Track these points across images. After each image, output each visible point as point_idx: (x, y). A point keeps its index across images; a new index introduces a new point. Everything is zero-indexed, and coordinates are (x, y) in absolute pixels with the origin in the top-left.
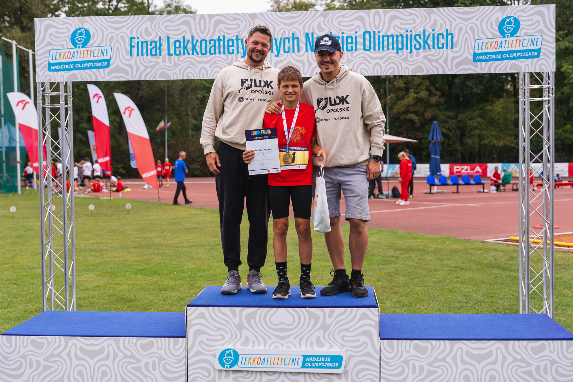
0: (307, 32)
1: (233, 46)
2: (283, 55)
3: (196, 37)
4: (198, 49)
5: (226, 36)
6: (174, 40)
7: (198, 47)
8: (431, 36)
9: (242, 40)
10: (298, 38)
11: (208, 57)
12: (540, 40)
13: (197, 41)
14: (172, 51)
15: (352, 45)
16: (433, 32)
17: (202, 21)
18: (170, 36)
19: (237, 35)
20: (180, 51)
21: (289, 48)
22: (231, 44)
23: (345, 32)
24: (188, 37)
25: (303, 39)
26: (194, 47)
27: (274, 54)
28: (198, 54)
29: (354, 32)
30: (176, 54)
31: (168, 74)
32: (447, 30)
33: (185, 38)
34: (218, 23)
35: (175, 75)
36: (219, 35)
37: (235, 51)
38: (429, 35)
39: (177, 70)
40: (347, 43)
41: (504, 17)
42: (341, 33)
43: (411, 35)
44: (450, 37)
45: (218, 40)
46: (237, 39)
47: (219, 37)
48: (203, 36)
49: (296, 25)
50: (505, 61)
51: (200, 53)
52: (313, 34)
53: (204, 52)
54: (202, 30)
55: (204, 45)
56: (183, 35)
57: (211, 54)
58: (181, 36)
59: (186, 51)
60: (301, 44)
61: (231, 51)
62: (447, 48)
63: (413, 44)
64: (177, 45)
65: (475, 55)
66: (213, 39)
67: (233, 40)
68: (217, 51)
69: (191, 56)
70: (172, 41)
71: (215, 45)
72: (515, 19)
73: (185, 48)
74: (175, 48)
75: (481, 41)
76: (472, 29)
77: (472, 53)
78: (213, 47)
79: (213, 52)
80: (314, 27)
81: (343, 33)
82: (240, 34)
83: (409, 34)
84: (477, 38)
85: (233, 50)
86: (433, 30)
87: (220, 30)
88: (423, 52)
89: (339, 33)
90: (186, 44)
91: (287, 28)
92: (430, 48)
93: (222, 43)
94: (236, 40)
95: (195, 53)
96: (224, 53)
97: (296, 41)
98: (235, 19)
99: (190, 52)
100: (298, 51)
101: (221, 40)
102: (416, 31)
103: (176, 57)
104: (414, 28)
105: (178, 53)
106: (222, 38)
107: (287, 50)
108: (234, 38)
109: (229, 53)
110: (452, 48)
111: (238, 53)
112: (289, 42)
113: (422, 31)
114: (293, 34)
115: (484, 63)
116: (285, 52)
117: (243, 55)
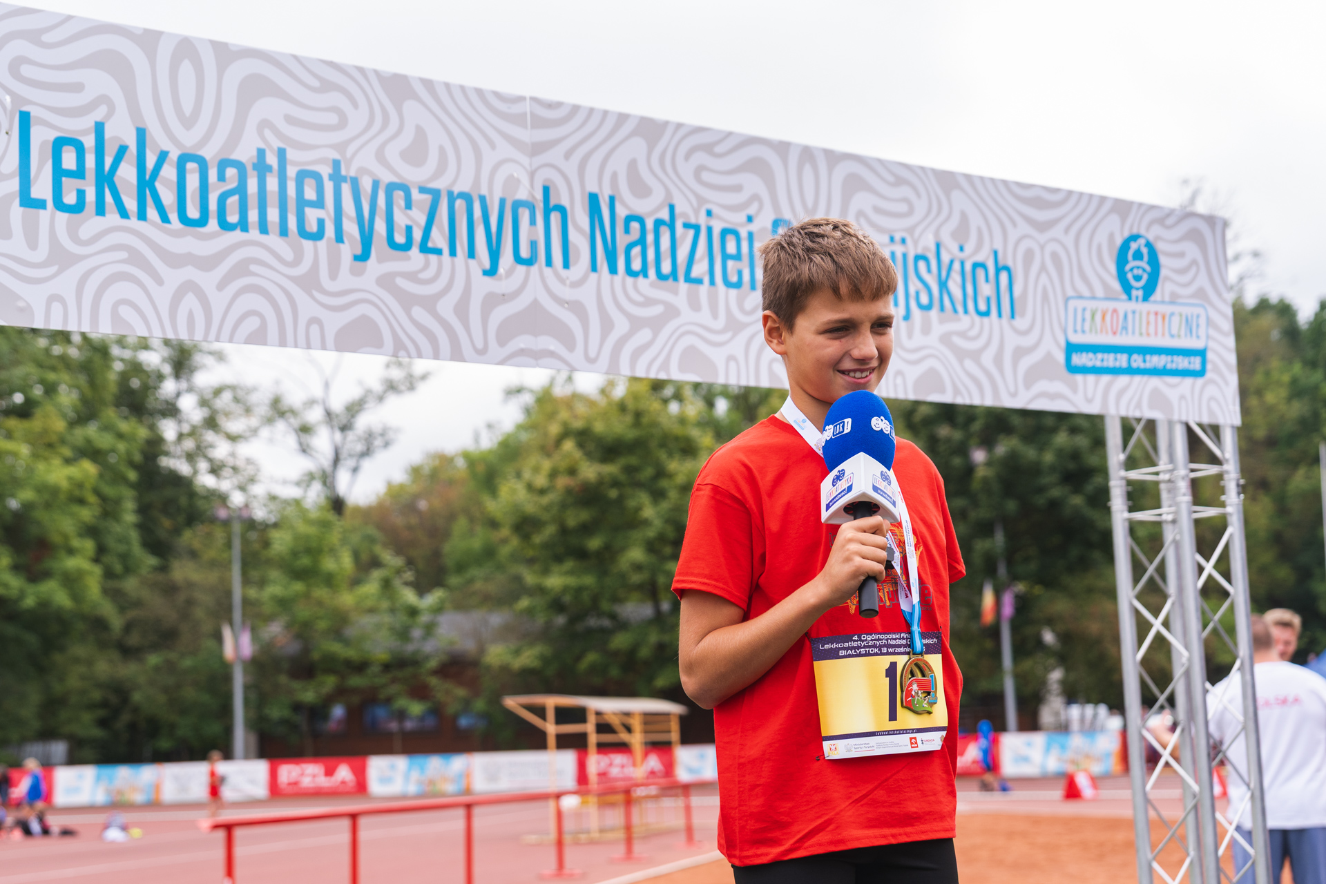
0: (595, 190)
1: (319, 203)
2: (510, 273)
3: (159, 139)
4: (168, 197)
5: (291, 154)
6: (52, 135)
7: (166, 183)
8: (957, 266)
9: (355, 184)
10: (562, 210)
11: (211, 240)
12: (1203, 321)
13: (163, 157)
14: (42, 188)
15: (738, 265)
16: (961, 255)
17: (186, 69)
18: (35, 112)
19: (337, 156)
20: (81, 194)
21: (533, 245)
22: (310, 194)
23: (715, 210)
24: (121, 131)
25: (580, 218)
26: (146, 184)
27: (480, 263)
28: (165, 219)
29: (742, 217)
30: (60, 205)
31: (19, 298)
32: (996, 253)
33: (108, 134)
34: (253, 89)
35: (57, 308)
36: (262, 146)
37: (330, 230)
38: (952, 262)
39: (66, 283)
40: (726, 257)
41: (1126, 234)
42: (703, 214)
43: (905, 256)
44: (1004, 277)
45: (255, 167)
46: (337, 178)
47: (261, 153)
48: (189, 139)
49: (556, 155)
50: (1137, 379)
51: (173, 216)
52: (612, 200)
53: (193, 212)
54: (188, 109)
55: (193, 181)
56: (99, 115)
57: (225, 226)
58: (88, 122)
59: (109, 198)
60: (573, 236)
61: (313, 227)
62: (1000, 315)
63: (912, 290)
64: (69, 160)
65: (1072, 349)
66: (234, 156)
67: (317, 176)
68: (253, 216)
69: (134, 222)
70: (40, 137)
71: (241, 190)
72: (1149, 245)
73: (105, 179)
74: (59, 173)
75: (1080, 304)
76: (1055, 257)
77: (1063, 343)
78: (235, 198)
79: (233, 218)
80: (614, 176)
81: (709, 213)
82: (349, 154)
83: (899, 250)
84: (1070, 293)
85: (321, 223)
86: (961, 249)
87: (264, 124)
88: (941, 322)
89: (697, 212)
90: (108, 161)
91: (525, 160)
92: (955, 311)
93: (272, 184)
94: (331, 177)
95: (152, 213)
96: (284, 232)
97: (555, 218)
98: (327, 86)
99: (131, 204)
100: (566, 265)
101: (269, 168)
102: (916, 243)
103: (62, 217)
104: (911, 230)
105: (70, 199)
106: (272, 160)
107: (524, 253)
108: (325, 171)
109: (303, 233)
110: (1013, 316)
111: (339, 238)
112: (533, 222)
113: (933, 247)
114: (546, 190)
115: (1091, 378)
116: (518, 259)
117: (359, 251)
